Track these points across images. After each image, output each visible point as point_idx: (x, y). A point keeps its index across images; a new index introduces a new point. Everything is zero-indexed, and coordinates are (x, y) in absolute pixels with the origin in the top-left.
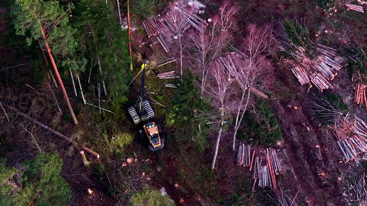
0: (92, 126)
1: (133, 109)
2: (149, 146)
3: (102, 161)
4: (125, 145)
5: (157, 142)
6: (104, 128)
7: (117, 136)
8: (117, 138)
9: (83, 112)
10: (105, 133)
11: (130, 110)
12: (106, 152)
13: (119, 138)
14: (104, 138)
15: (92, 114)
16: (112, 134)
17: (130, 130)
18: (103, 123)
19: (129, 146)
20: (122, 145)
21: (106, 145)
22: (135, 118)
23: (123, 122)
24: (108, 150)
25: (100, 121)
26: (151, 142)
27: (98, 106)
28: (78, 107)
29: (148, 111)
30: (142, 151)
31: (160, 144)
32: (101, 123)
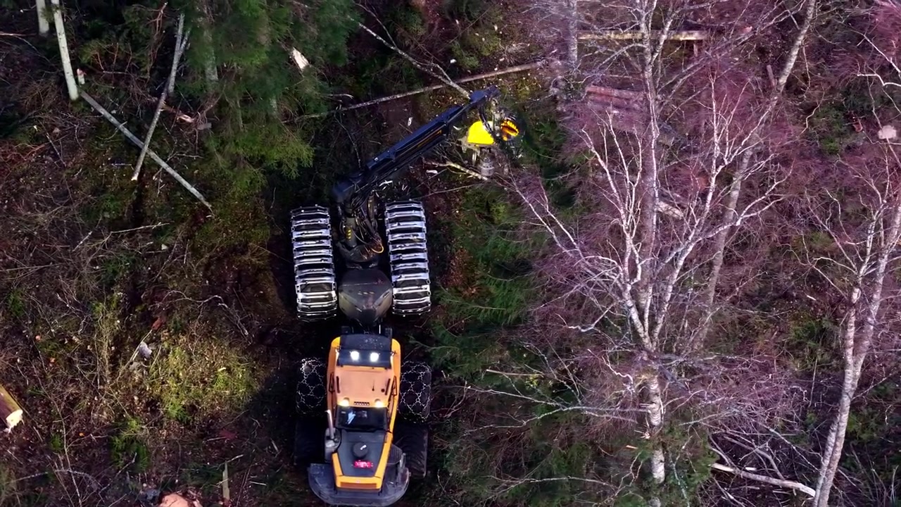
0: (58, 234)
1: (322, 221)
2: (315, 469)
3: (23, 450)
4: (192, 409)
5: (362, 459)
6: (115, 273)
7: (175, 344)
8: (165, 354)
9: (37, 139)
10: (109, 303)
11: (302, 223)
12: (67, 412)
13: (174, 360)
14: (90, 329)
15: (90, 165)
16: (147, 319)
17: (261, 337)
18: (125, 244)
19: (209, 428)
20: (173, 406)
21: (86, 369)
22: (311, 281)
23: (239, 276)
24: (85, 403)
25: (114, 225)
26: (330, 445)
27: (140, 133)
28: (28, 101)
29: (401, 266)
30: (272, 482)
31: (377, 480)
32: (116, 239)
